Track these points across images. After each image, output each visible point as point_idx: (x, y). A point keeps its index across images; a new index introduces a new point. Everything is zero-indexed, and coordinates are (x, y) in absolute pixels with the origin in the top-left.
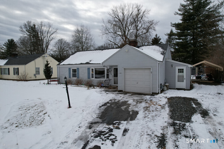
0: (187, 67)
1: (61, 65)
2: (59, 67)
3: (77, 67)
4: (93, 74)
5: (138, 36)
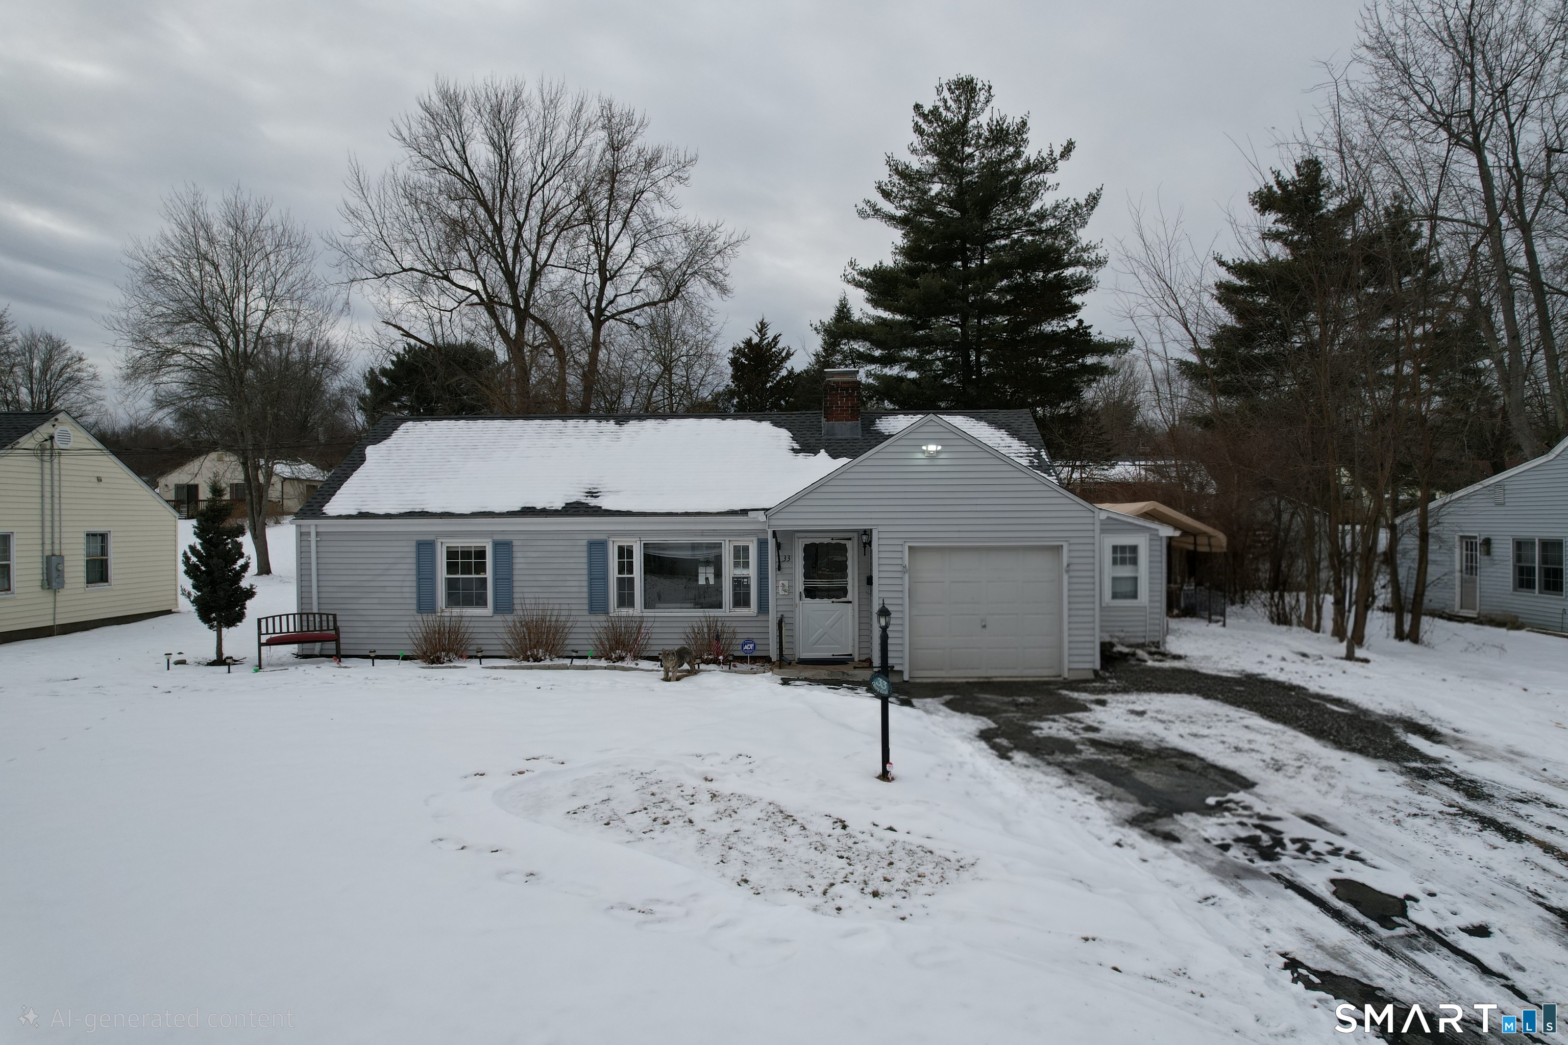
0: (1154, 536)
1: (340, 517)
2: (317, 534)
3: (493, 533)
4: (631, 580)
5: (609, 318)
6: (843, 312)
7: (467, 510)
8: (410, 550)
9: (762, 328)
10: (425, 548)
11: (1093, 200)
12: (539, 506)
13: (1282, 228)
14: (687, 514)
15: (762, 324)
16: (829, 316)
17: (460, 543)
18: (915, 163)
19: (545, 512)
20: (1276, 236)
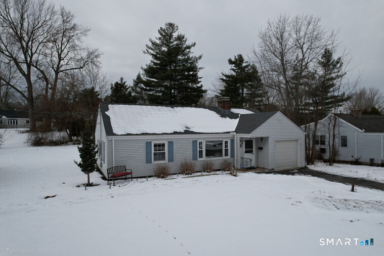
1: (122, 135)
2: (115, 140)
3: (168, 139)
4: (202, 151)
5: (60, 71)
6: (139, 77)
7: (160, 133)
8: (144, 145)
9: (122, 79)
10: (148, 144)
11: (200, 57)
12: (178, 131)
13: (235, 68)
14: (215, 133)
15: (122, 78)
16: (135, 78)
17: (157, 142)
18: (158, 42)
19: (180, 133)
20: (233, 70)
